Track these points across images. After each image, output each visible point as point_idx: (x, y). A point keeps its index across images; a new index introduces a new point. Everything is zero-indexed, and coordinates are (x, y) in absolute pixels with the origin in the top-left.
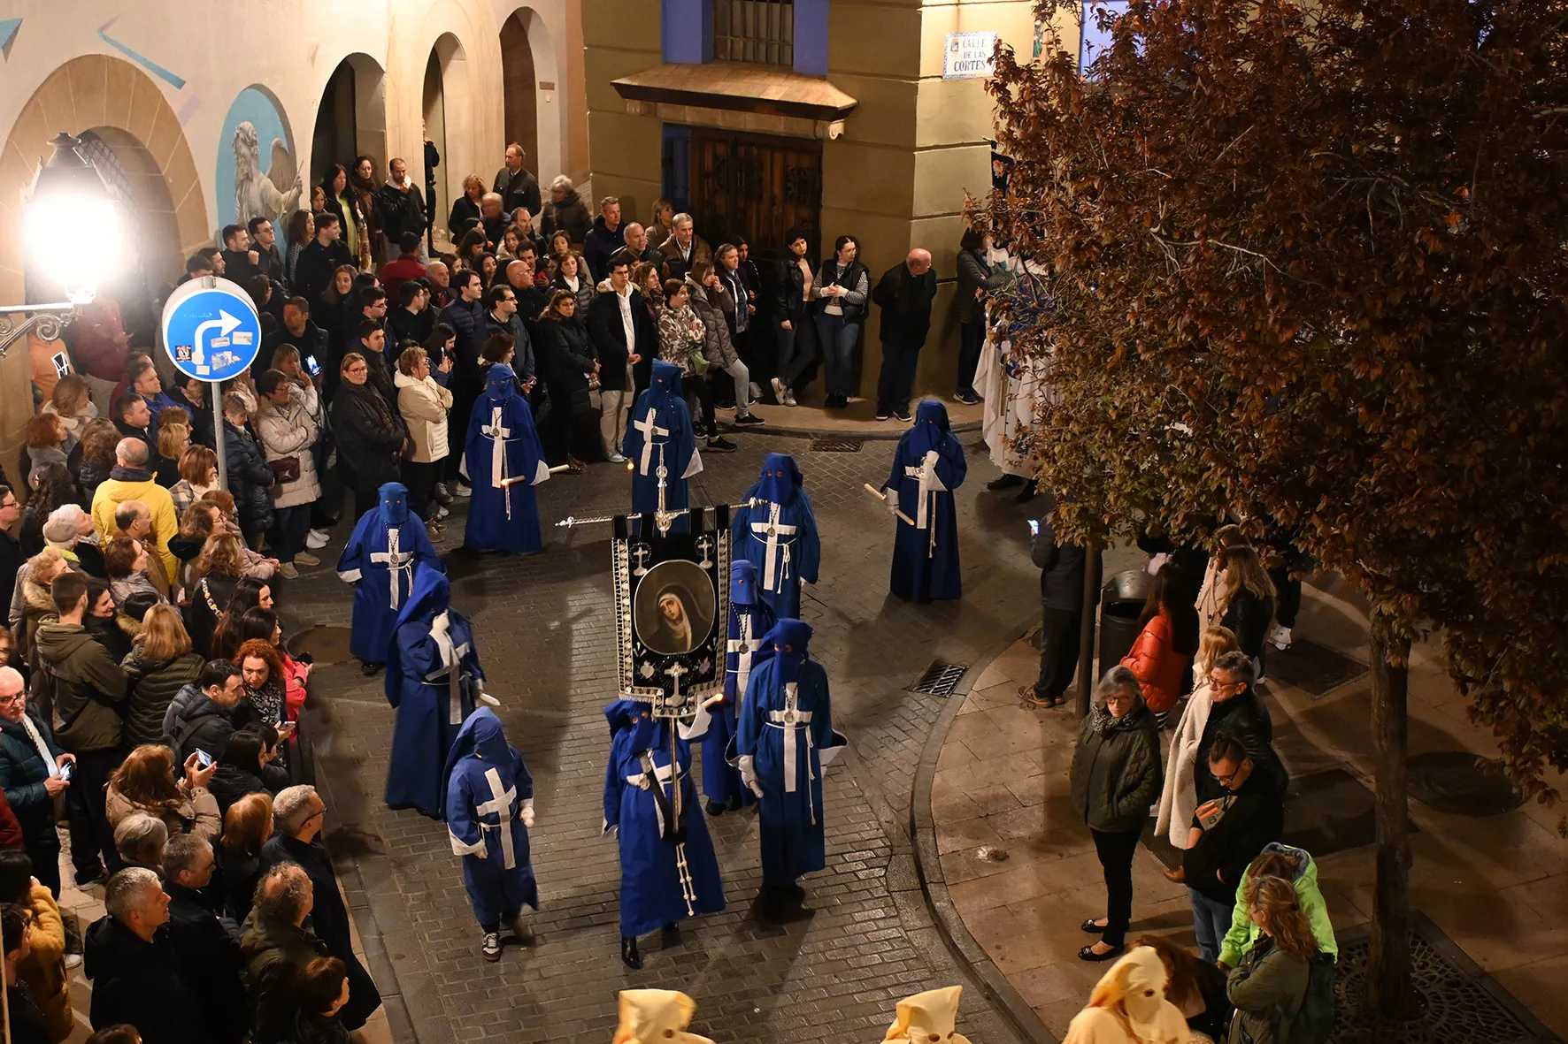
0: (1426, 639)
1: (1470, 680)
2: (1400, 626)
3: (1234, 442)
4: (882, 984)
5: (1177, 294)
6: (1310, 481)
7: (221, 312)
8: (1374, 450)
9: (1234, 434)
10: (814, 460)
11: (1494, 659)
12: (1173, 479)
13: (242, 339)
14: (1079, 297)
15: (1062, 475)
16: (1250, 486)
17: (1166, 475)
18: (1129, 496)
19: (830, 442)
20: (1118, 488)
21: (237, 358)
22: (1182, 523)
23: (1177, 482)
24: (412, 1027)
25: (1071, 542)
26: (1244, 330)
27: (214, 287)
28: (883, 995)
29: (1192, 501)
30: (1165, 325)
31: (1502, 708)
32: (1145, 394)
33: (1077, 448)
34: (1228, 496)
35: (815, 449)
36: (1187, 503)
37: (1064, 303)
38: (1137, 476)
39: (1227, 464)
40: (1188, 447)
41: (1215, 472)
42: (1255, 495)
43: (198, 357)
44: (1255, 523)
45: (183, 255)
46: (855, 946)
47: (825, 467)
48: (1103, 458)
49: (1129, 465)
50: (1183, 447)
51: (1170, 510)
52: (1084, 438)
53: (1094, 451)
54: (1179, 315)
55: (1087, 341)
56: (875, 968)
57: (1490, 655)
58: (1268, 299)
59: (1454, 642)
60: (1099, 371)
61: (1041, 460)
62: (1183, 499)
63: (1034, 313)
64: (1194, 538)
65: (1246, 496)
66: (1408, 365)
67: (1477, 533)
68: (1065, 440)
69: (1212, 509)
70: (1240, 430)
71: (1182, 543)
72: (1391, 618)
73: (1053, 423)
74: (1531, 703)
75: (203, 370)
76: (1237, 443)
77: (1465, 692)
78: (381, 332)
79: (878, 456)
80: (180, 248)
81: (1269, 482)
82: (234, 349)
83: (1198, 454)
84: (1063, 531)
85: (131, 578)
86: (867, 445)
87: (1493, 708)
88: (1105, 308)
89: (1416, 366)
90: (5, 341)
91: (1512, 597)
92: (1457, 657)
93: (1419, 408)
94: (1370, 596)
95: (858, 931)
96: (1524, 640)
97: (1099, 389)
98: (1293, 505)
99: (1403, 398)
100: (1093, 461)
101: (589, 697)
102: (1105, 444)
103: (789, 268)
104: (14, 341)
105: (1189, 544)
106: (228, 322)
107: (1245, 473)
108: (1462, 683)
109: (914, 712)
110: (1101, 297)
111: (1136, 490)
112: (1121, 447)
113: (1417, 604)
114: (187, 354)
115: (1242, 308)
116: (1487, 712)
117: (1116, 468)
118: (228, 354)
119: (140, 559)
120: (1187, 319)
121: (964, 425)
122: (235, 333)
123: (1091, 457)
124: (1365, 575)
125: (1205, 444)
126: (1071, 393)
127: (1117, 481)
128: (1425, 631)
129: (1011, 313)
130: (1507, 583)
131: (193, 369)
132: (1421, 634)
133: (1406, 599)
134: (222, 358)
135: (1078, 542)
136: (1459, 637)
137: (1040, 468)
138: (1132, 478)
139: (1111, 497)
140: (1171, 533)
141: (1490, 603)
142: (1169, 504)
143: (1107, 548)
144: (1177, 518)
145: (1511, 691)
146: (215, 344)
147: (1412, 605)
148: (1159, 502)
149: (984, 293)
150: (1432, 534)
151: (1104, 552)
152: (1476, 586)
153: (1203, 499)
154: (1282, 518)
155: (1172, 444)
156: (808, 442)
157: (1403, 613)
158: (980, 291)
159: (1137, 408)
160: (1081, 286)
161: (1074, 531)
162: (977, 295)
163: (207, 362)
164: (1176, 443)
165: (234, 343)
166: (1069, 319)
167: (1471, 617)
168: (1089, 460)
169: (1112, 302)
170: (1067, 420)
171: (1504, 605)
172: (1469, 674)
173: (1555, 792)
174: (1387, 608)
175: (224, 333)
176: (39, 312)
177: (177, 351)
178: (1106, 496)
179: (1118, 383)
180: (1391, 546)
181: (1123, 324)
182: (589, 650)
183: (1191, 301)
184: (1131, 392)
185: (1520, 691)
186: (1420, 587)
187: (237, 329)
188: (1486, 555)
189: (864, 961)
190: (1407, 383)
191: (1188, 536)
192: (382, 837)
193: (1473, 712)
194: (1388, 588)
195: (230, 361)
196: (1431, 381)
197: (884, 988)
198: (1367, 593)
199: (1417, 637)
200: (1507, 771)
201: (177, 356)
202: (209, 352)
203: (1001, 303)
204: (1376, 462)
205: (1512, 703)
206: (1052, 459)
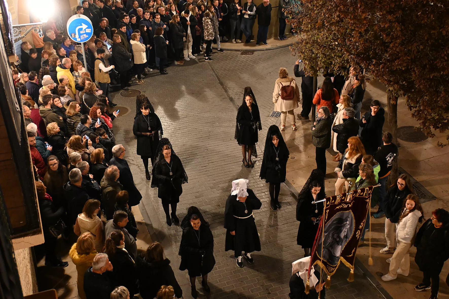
0: (401, 96)
1: (412, 107)
2: (395, 93)
3: (351, 46)
4: (263, 191)
5: (335, 7)
6: (371, 56)
7: (82, 24)
8: (388, 47)
9: (351, 44)
10: (241, 57)
11: (419, 101)
12: (335, 57)
13: (89, 31)
14: (309, 10)
15: (305, 57)
16: (355, 58)
17: (333, 56)
18: (323, 62)
19: (245, 52)
20: (321, 60)
21: (87, 36)
22: (338, 68)
23: (336, 58)
24: (144, 207)
25: (309, 75)
26: (353, 15)
27: (80, 17)
28: (264, 194)
29: (340, 63)
30: (332, 15)
31: (421, 114)
32: (327, 35)
33: (309, 50)
34: (350, 61)
35: (241, 54)
36: (339, 63)
37: (305, 11)
38: (326, 57)
39: (349, 53)
40: (339, 48)
41: (346, 55)
42: (357, 60)
43: (77, 36)
44: (357, 68)
45: (71, 9)
46: (256, 182)
47: (244, 59)
48: (316, 52)
49: (323, 54)
50: (337, 48)
51: (334, 65)
52: (312, 47)
53: (314, 50)
54: (335, 13)
55: (312, 21)
56: (262, 187)
57: (418, 100)
58: (359, 6)
59: (409, 97)
60: (315, 29)
61: (300, 54)
62: (338, 62)
63: (298, 14)
64: (341, 72)
65: (354, 61)
66: (397, 23)
67: (415, 68)
68: (307, 48)
69: (345, 65)
70: (352, 43)
71: (338, 74)
72: (392, 91)
73: (303, 44)
74: (428, 112)
75: (78, 40)
76: (352, 47)
77: (411, 110)
78: (125, 27)
79: (259, 55)
80: (70, 7)
81: (360, 57)
82: (87, 34)
83: (341, 50)
84: (307, 72)
85: (65, 96)
86: (255, 53)
87: (418, 114)
88: (316, 12)
89: (399, 24)
90: (25, 33)
91: (424, 85)
92: (409, 101)
93: (400, 35)
94: (387, 86)
95: (257, 178)
96: (426, 96)
97: (316, 34)
98: (366, 62)
99: (396, 32)
100: (314, 54)
101: (185, 122)
102: (317, 49)
103: (233, 6)
104: (28, 33)
105: (339, 74)
106: (84, 26)
107: (354, 55)
108: (410, 108)
109: (269, 122)
110: (315, 9)
111: (326, 61)
112: (321, 49)
113: (399, 87)
114: (74, 35)
115: (352, 9)
116: (417, 115)
117: (320, 55)
118: (85, 35)
119: (67, 91)
120: (338, 13)
121: (281, 46)
122: (86, 29)
123: (313, 52)
124: (386, 80)
125: (343, 47)
126: (308, 36)
127: (321, 59)
128: (401, 94)
129: (291, 15)
130: (422, 81)
131: (76, 39)
132: (400, 95)
133: (396, 86)
134: (83, 36)
135: (310, 75)
136: (410, 96)
137: (301, 56)
138: (324, 58)
139: (319, 63)
140: (334, 72)
141: (418, 86)
142: (334, 64)
143: (318, 76)
144: (336, 67)
145: (423, 109)
146: (81, 32)
147: (398, 87)
148: (331, 63)
149: (284, 10)
150: (404, 69)
151: (318, 77)
152: (414, 82)
153: (343, 62)
154: (364, 66)
155: (335, 48)
156: (240, 53)
157: (395, 90)
158: (283, 9)
159: (325, 39)
160: (310, 6)
161: (310, 72)
162: (282, 10)
163: (80, 37)
164: (336, 48)
165: (86, 32)
166: (307, 15)
167: (413, 90)
168: (313, 53)
169: (318, 10)
170: (307, 43)
171: (421, 87)
172: (412, 105)
173: (434, 134)
174: (391, 89)
175: (83, 29)
176: (33, 25)
177: (71, 35)
178: (318, 63)
179: (320, 32)
180: (392, 73)
181: (321, 16)
182: (185, 110)
183: (339, 8)
184: (324, 35)
185: (425, 109)
186: (400, 83)
187: (86, 28)
188: (417, 74)
189: (259, 186)
190: (397, 28)
191: (339, 72)
192: (134, 160)
193: (413, 115)
194: (392, 83)
195: (86, 37)
196: (403, 27)
197: (264, 192)
198: (386, 85)
199: (399, 96)
200: (422, 130)
201: (71, 36)
202: (80, 35)
203: (289, 12)
204: (389, 50)
205: (423, 112)
206: (303, 53)
